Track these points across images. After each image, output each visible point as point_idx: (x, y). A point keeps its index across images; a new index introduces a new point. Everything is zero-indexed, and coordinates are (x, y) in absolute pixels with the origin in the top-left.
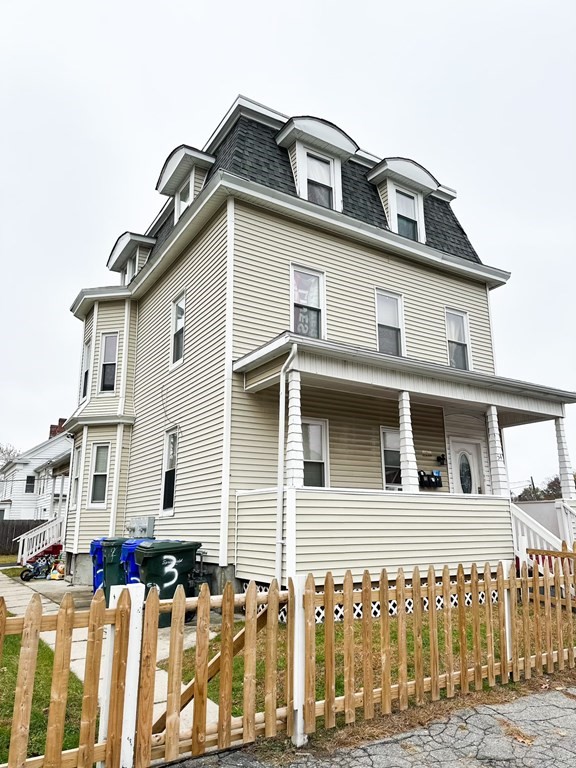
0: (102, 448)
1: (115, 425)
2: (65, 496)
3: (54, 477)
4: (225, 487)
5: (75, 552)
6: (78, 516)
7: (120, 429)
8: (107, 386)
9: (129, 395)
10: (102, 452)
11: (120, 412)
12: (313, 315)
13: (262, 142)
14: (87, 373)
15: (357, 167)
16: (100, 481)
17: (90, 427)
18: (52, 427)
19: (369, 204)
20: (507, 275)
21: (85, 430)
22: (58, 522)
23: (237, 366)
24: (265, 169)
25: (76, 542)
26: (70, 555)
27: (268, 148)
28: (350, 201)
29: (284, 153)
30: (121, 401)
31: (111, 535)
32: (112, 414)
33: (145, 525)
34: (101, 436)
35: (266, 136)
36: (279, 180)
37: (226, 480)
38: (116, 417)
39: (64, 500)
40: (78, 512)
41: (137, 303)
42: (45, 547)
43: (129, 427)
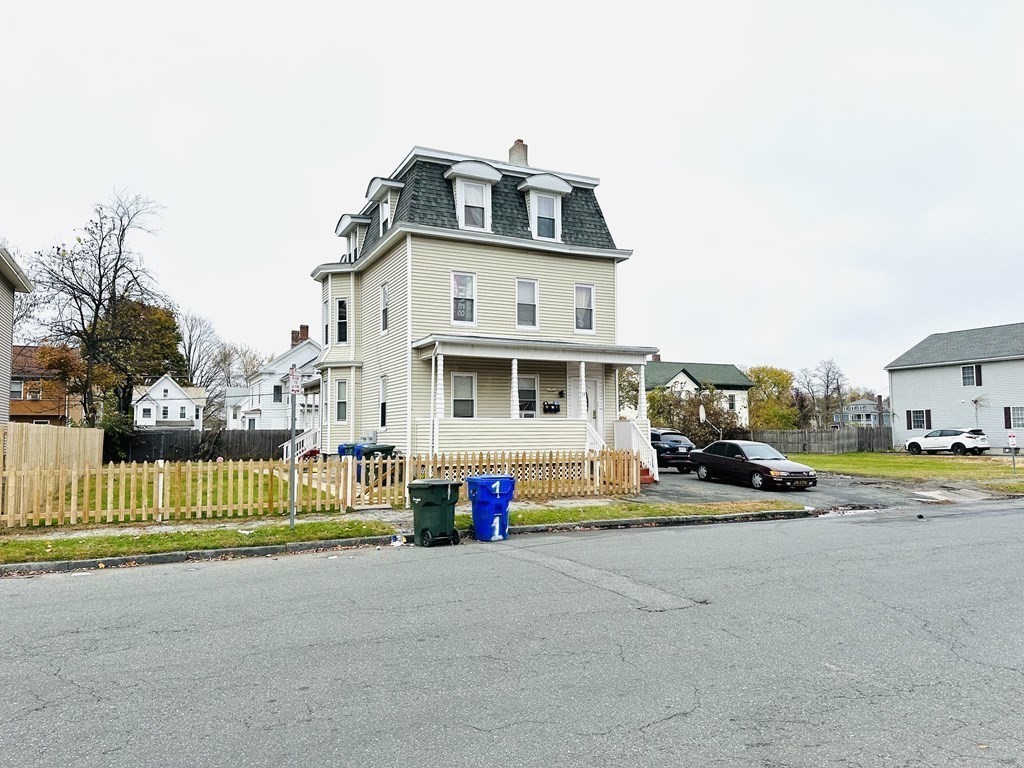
0: (342, 383)
1: (350, 367)
2: (316, 406)
3: (306, 395)
4: (409, 416)
5: (329, 453)
6: (329, 429)
7: (353, 370)
8: (342, 337)
9: (358, 345)
10: (342, 385)
11: (352, 359)
12: (468, 303)
13: (432, 179)
14: (327, 326)
15: (509, 179)
16: (342, 405)
17: (332, 368)
18: (293, 332)
19: (515, 211)
20: (630, 253)
21: (329, 370)
22: (313, 432)
23: (415, 345)
24: (434, 204)
25: (329, 447)
26: (325, 456)
27: (437, 184)
28: (500, 213)
29: (450, 183)
30: (352, 349)
31: (351, 441)
32: (347, 360)
33: (371, 436)
34: (341, 375)
35: (436, 174)
36: (444, 210)
37: (409, 412)
38: (349, 362)
39: (317, 410)
40: (329, 427)
41: (359, 275)
42: (305, 452)
43: (359, 368)
